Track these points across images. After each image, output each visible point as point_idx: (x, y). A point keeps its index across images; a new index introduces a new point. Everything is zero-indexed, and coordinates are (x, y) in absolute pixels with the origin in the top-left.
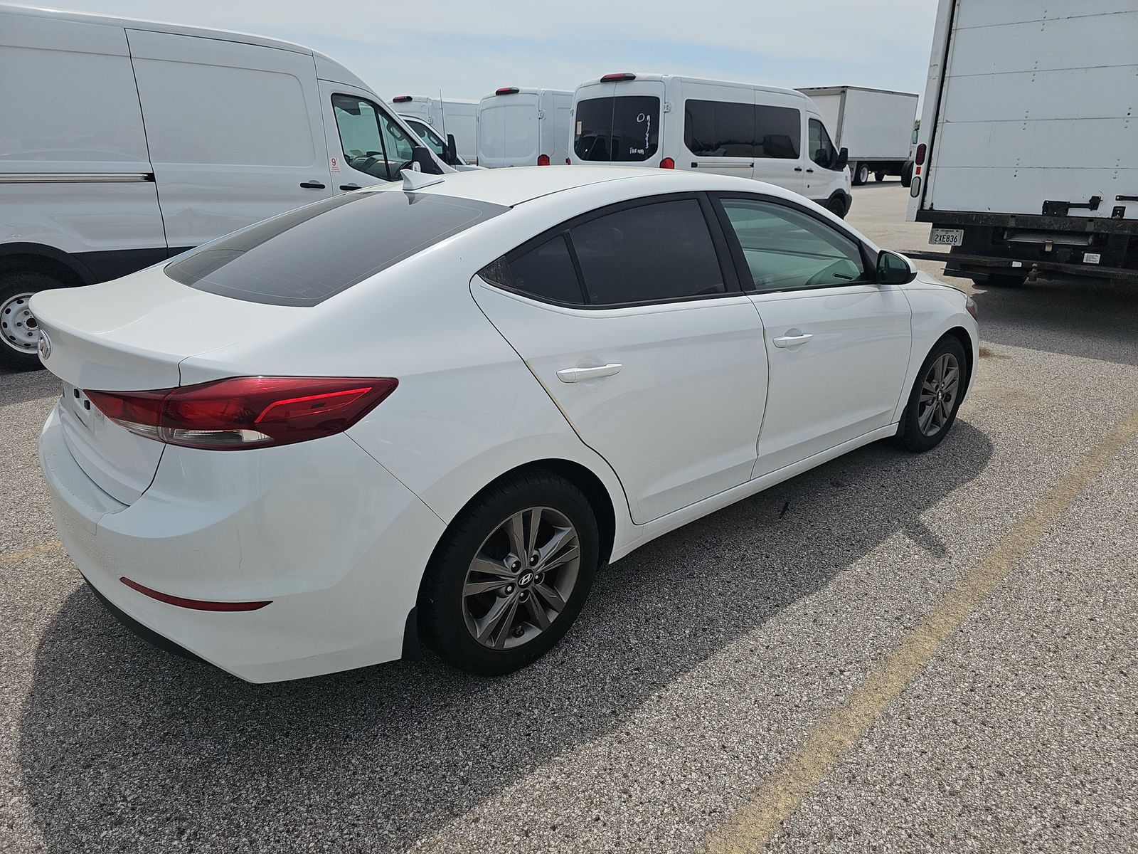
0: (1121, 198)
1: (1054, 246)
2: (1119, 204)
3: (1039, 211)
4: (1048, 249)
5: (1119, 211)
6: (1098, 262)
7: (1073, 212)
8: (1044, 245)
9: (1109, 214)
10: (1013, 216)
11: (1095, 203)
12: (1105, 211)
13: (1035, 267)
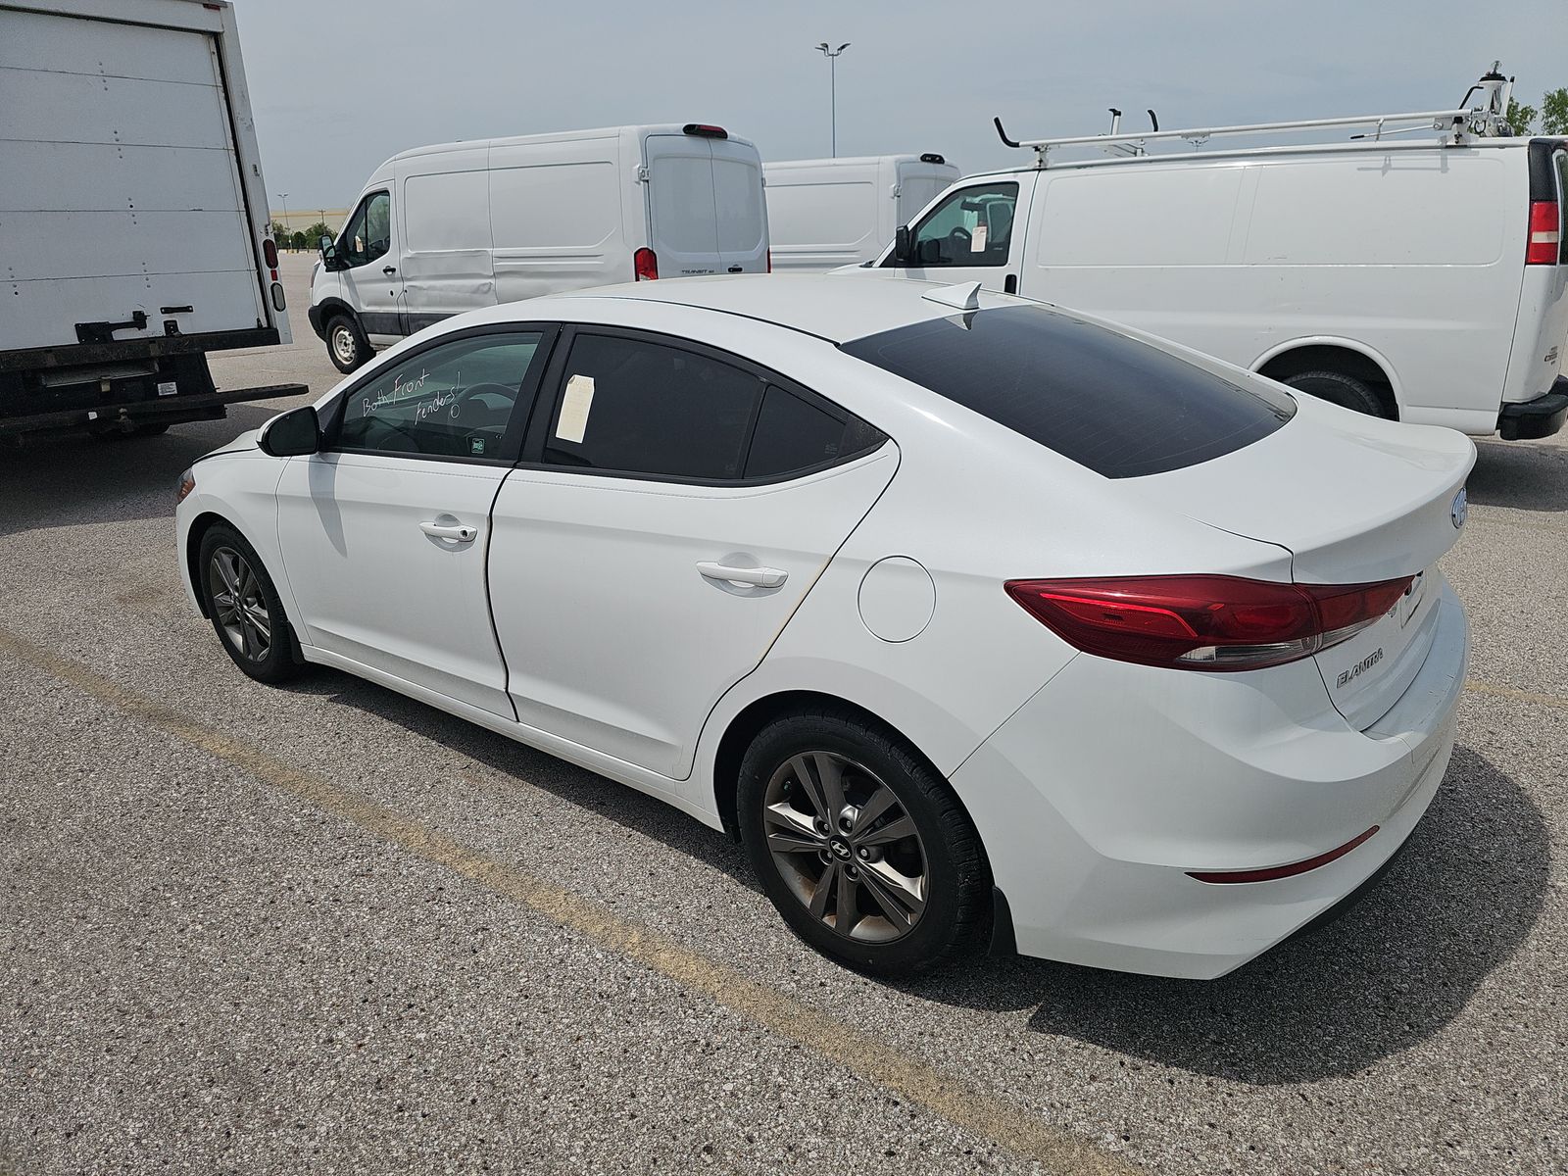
0: (167, 310)
1: (112, 383)
2: (167, 317)
3: (73, 339)
4: (105, 388)
5: (170, 327)
6: (176, 392)
7: (119, 335)
8: (98, 385)
9: (161, 332)
10: (49, 350)
11: (139, 320)
12: (155, 327)
13: (123, 413)
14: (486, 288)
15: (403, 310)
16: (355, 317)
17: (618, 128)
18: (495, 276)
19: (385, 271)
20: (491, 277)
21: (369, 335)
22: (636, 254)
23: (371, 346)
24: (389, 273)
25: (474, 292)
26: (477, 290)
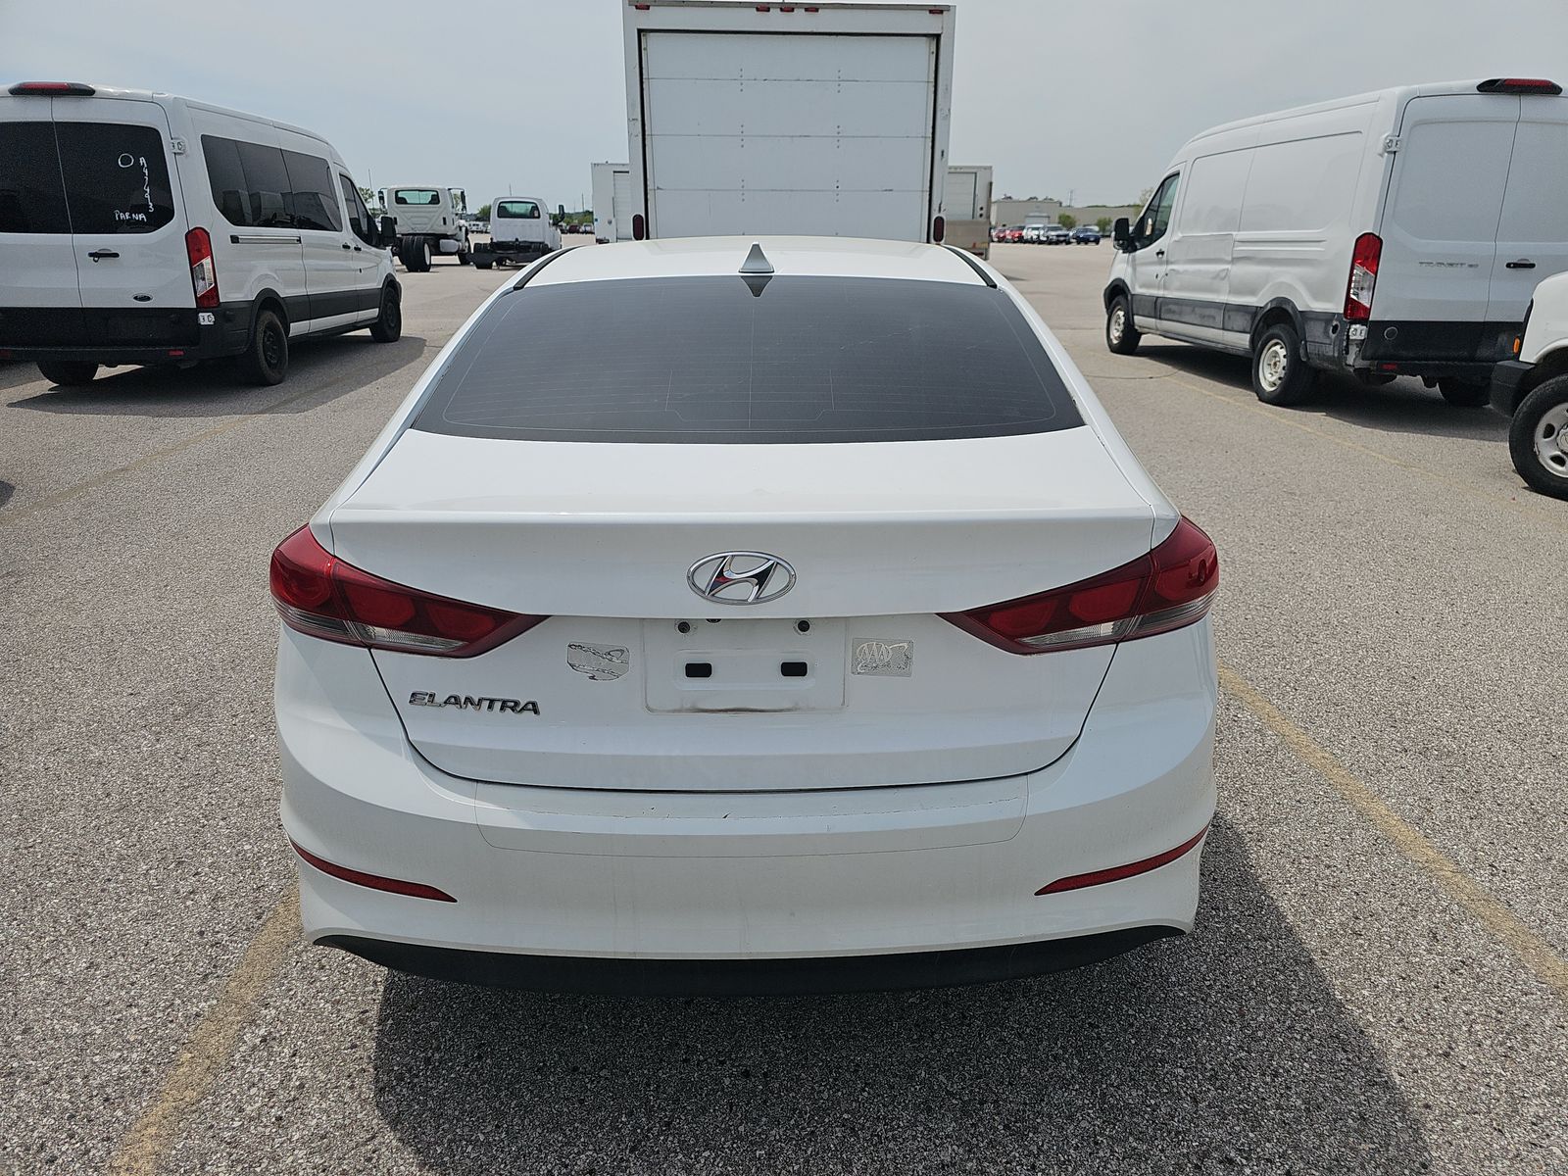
14: (1223, 274)
15: (1160, 293)
16: (1129, 298)
17: (1379, 92)
18: (1234, 260)
19: (1158, 254)
20: (1228, 262)
21: (1135, 317)
22: (1357, 240)
23: (1136, 327)
24: (1160, 256)
25: (1214, 278)
26: (1217, 276)
